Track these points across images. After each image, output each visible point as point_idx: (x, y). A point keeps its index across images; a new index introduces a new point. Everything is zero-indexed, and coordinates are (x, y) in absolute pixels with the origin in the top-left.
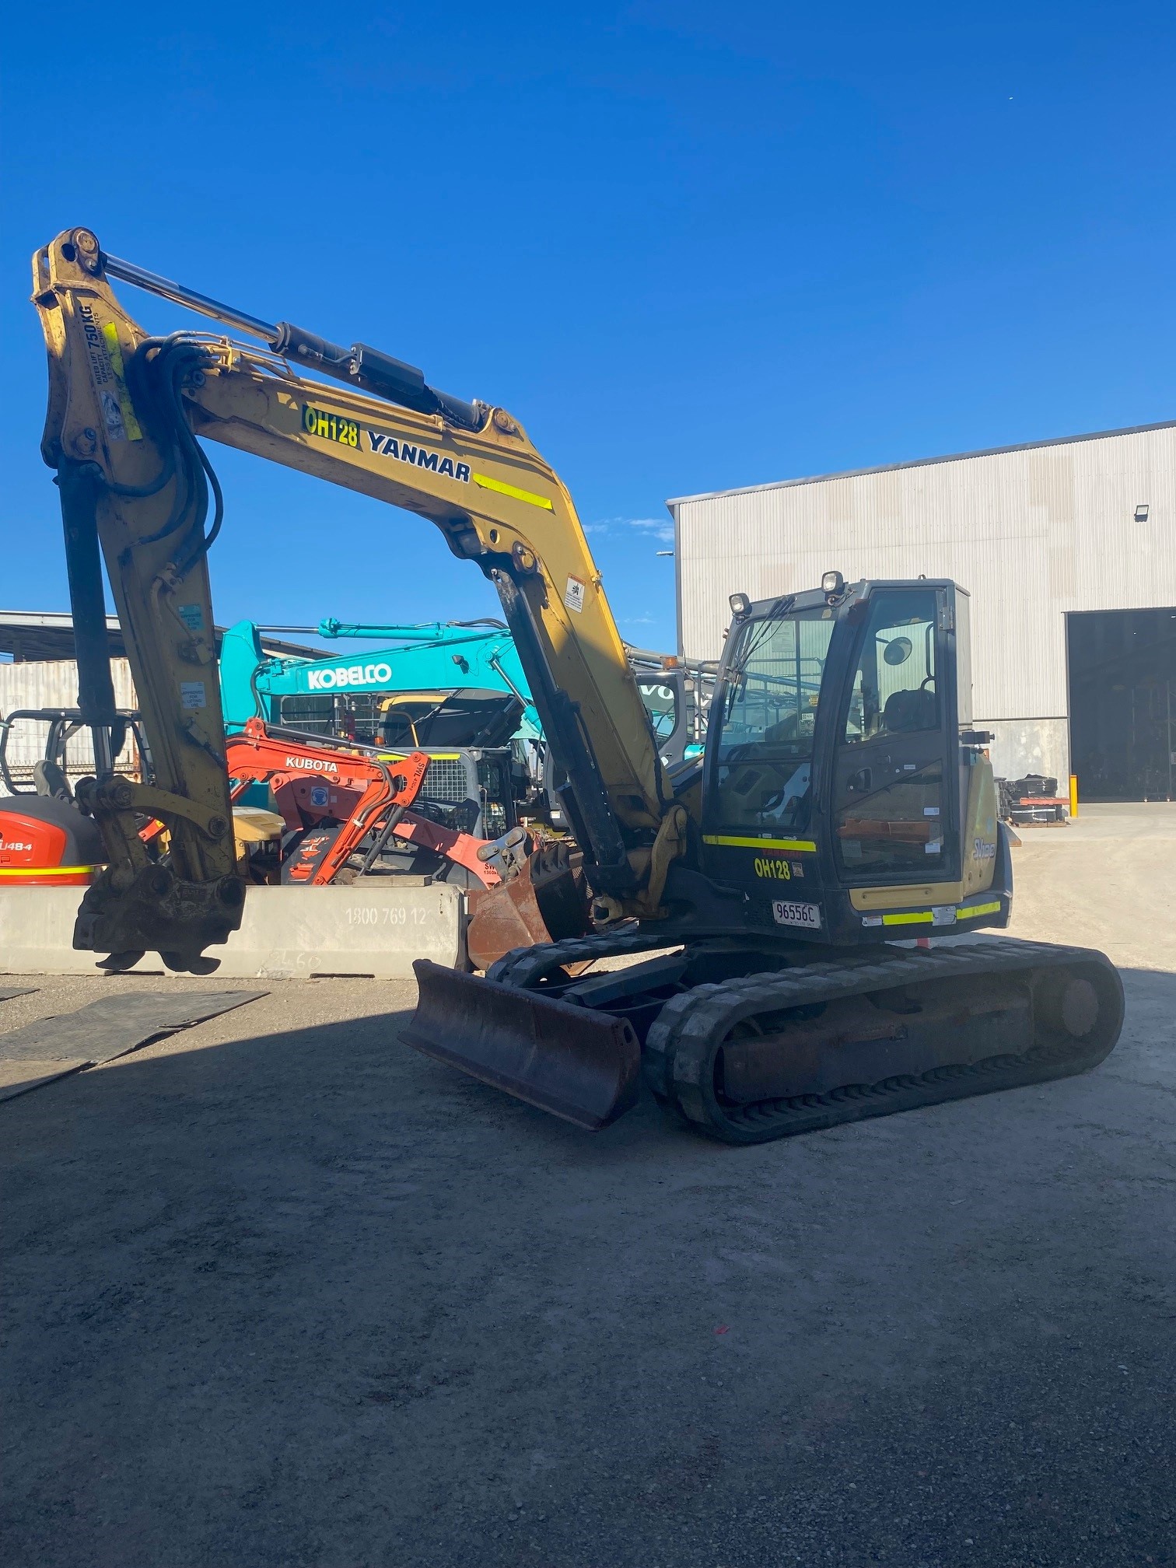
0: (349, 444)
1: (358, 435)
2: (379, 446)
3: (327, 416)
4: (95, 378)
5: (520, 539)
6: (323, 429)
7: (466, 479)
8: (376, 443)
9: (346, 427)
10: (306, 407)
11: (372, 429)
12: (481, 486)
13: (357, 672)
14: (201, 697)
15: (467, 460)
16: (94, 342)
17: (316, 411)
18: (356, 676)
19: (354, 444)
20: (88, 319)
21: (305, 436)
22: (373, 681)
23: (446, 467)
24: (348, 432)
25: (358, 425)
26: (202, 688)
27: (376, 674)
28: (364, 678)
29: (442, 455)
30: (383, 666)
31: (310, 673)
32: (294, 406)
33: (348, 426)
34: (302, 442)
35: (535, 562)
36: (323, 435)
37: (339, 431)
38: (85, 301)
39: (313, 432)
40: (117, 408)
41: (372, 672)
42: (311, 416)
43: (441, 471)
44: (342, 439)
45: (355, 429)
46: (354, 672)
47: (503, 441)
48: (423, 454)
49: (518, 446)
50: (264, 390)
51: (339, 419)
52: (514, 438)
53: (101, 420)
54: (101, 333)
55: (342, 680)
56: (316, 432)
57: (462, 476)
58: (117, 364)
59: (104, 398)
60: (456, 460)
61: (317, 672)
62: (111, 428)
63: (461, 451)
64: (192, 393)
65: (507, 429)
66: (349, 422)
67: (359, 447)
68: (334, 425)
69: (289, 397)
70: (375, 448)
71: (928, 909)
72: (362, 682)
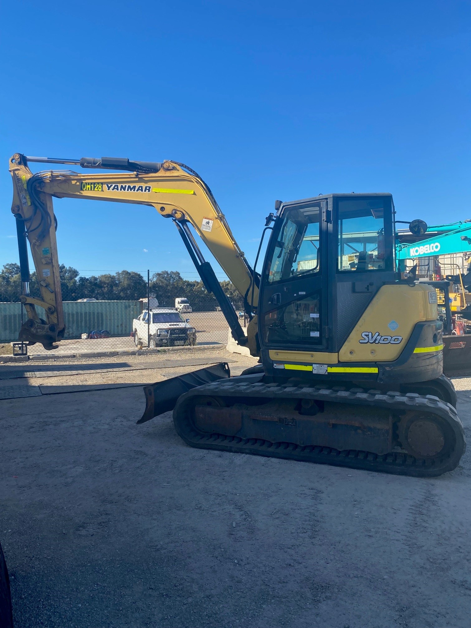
0: (98, 190)
1: (102, 187)
2: (110, 189)
3: (90, 184)
4: (19, 191)
5: (176, 208)
6: (88, 188)
7: (149, 191)
8: (109, 188)
9: (97, 185)
10: (82, 183)
11: (107, 183)
12: (156, 192)
13: (427, 247)
14: (49, 273)
15: (148, 185)
16: (19, 182)
17: (86, 183)
18: (427, 249)
19: (100, 190)
20: (18, 177)
21: (82, 192)
22: (433, 251)
23: (140, 189)
24: (98, 187)
25: (102, 184)
26: (49, 271)
27: (434, 248)
28: (430, 250)
29: (137, 185)
30: (437, 244)
31: (411, 249)
32: (78, 183)
33: (98, 185)
34: (81, 194)
35: (183, 215)
36: (88, 190)
37: (94, 187)
38: (16, 172)
39: (85, 190)
40: (25, 198)
41: (433, 247)
42: (84, 185)
43: (137, 191)
44: (96, 189)
45: (101, 185)
46: (426, 248)
47: (168, 174)
48: (129, 187)
49: (175, 173)
50: (67, 181)
51: (94, 183)
52: (174, 171)
53: (21, 202)
54: (21, 179)
55: (422, 251)
56: (86, 190)
57: (147, 191)
58: (25, 186)
59: (22, 196)
60: (144, 185)
61: (413, 249)
62: (24, 204)
63: (146, 182)
64: (41, 189)
65: (170, 168)
66: (98, 183)
67: (102, 191)
68: (93, 186)
69: (76, 181)
70: (109, 189)
71: (311, 364)
72: (429, 252)
